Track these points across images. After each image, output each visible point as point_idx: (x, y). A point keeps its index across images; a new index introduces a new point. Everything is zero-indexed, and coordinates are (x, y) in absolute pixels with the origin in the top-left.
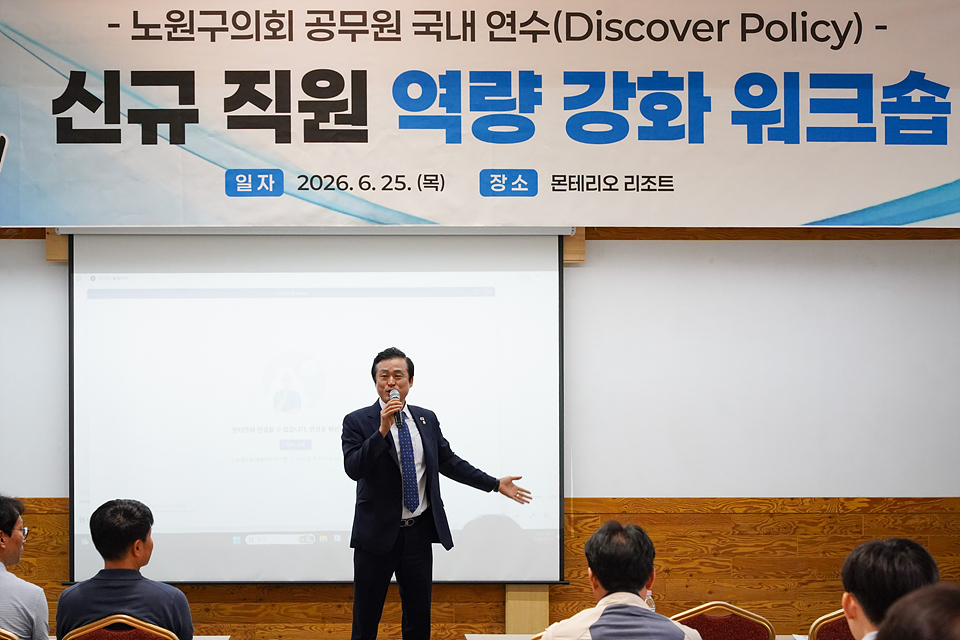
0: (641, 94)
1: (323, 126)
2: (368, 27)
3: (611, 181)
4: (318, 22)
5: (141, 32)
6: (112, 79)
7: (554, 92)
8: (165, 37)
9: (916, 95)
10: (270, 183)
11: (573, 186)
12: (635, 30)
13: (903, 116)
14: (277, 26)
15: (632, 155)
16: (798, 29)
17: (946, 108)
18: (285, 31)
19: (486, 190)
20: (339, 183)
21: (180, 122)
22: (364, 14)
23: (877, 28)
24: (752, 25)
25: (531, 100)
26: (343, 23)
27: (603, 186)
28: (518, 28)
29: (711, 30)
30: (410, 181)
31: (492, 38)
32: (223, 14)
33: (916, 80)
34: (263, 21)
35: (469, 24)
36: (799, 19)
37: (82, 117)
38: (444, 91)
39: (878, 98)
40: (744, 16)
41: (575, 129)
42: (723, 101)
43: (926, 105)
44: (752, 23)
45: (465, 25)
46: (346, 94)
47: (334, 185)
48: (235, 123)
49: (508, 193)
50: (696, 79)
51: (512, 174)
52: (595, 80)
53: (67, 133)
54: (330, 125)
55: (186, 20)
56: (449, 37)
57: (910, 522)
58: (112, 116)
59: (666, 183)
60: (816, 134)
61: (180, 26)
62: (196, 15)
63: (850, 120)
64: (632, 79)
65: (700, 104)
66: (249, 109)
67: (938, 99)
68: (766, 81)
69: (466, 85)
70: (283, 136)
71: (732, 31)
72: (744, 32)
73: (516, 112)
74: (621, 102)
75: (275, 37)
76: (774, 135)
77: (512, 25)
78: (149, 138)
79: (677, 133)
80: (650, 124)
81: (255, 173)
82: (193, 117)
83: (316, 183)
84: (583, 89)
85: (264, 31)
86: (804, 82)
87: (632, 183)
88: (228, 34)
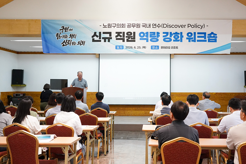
0: (174, 35)
1: (129, 40)
2: (136, 26)
3: (169, 47)
4: (129, 25)
5: (104, 27)
6: (100, 33)
7: (161, 35)
8: (107, 27)
9: (212, 35)
10: (121, 47)
11: (164, 48)
12: (173, 26)
13: (210, 38)
14: (123, 26)
15: (172, 44)
16: (196, 26)
17: (217, 37)
18: (124, 26)
19: (152, 48)
20: (131, 47)
21: (109, 39)
22: (135, 24)
23: (207, 26)
24: (189, 26)
25: (158, 36)
26: (132, 25)
27: (168, 48)
28: (156, 26)
29: (184, 26)
30: (141, 47)
31: (153, 27)
32: (116, 24)
33: (212, 33)
34: (121, 25)
35: (150, 25)
36: (196, 25)
37: (96, 38)
38: (146, 35)
39: (207, 36)
40: (188, 24)
41: (164, 40)
42: (185, 36)
44: (189, 25)
45: (149, 26)
46: (132, 35)
47: (131, 48)
48: (117, 39)
49: (155, 49)
50: (181, 33)
51: (155, 46)
52: (167, 33)
54: (130, 39)
55: (110, 25)
56: (147, 27)
57: (222, 96)
58: (100, 38)
59: (177, 48)
60: (198, 41)
61: (110, 26)
62: (112, 24)
63: (203, 39)
64: (172, 33)
65: (182, 37)
66: (119, 37)
67: (215, 36)
68: (191, 33)
69: (149, 34)
70: (124, 41)
71: (187, 26)
72: (188, 26)
73: (156, 38)
74: (171, 36)
75: (123, 27)
76: (192, 41)
77: (156, 25)
78: (105, 41)
79: (179, 41)
80: (175, 39)
81: (120, 46)
82: (111, 38)
83: (128, 47)
84: (165, 34)
85: (121, 26)
86: (197, 33)
87: (172, 48)
88: (116, 27)
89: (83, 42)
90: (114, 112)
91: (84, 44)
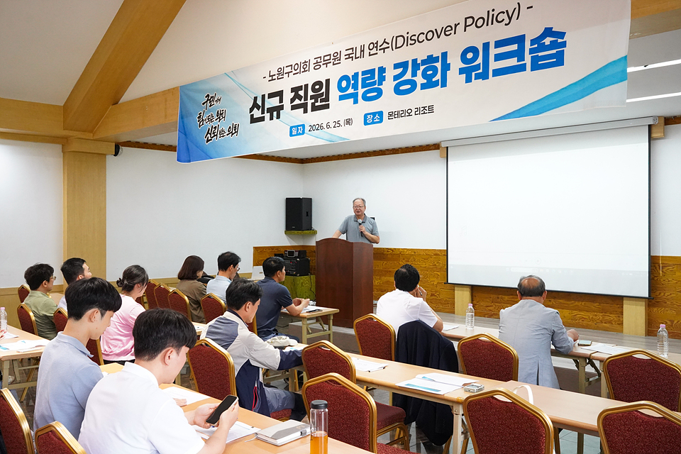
0: (422, 68)
1: (317, 104)
2: (331, 60)
3: (409, 111)
4: (317, 62)
5: (271, 78)
6: (263, 97)
7: (390, 73)
8: (277, 79)
9: (547, 41)
10: (301, 130)
11: (396, 116)
12: (422, 37)
13: (540, 54)
15: (420, 97)
16: (491, 19)
17: (564, 44)
18: (307, 68)
20: (320, 127)
21: (279, 110)
22: (330, 55)
23: (528, 8)
24: (469, 22)
25: (382, 79)
26: (324, 61)
27: (406, 114)
28: (379, 48)
29: (452, 29)
30: (342, 123)
31: (370, 55)
32: (292, 66)
33: (548, 32)
34: (302, 65)
36: (491, 13)
37: (257, 114)
38: (353, 82)
39: (528, 46)
40: (466, 19)
41: (398, 91)
42: (456, 64)
43: (553, 45)
45: (361, 51)
46: (324, 90)
48: (293, 108)
49: (373, 123)
50: (445, 55)
51: (374, 114)
52: (403, 65)
53: (253, 120)
54: (319, 104)
55: (282, 71)
56: (355, 58)
59: (431, 109)
60: (497, 73)
61: (280, 73)
62: (285, 68)
63: (513, 62)
64: (419, 62)
65: (446, 67)
66: (297, 102)
67: (560, 40)
68: (474, 50)
69: (360, 77)
70: (305, 111)
71: (461, 28)
72: (466, 26)
73: (376, 86)
74: (414, 74)
75: (305, 71)
76: (477, 77)
77: (377, 47)
78: (272, 118)
79: (436, 84)
80: (425, 81)
81: (298, 127)
82: (281, 108)
83: (314, 128)
84: (400, 70)
85: (302, 70)
86: (492, 46)
87: (417, 111)
88: (292, 73)
89: (235, 128)
91: (237, 132)
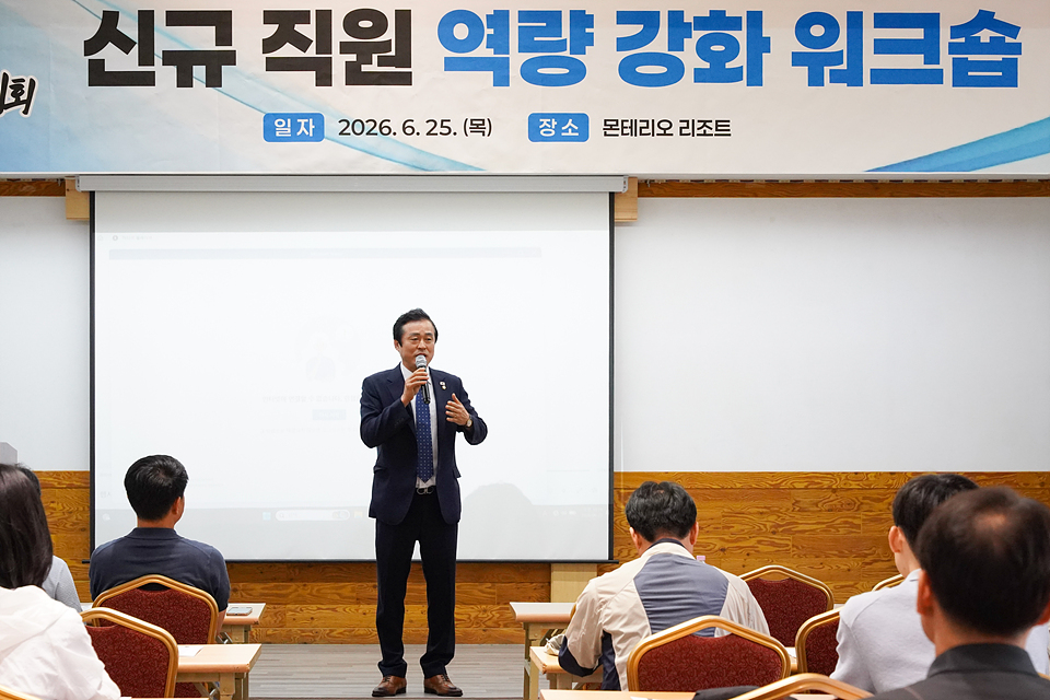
0: (697, 34)
1: (365, 68)
3: (666, 125)
6: (146, 19)
7: (607, 32)
9: (985, 35)
10: (308, 127)
11: (626, 131)
13: (971, 58)
15: (688, 98)
17: (1017, 48)
19: (535, 134)
20: (383, 128)
21: (217, 64)
25: (582, 40)
27: (657, 130)
30: (457, 126)
33: (985, 19)
38: (491, 31)
39: (945, 38)
41: (628, 71)
42: (783, 41)
43: (995, 46)
46: (390, 34)
47: (377, 129)
48: (273, 65)
49: (558, 138)
50: (755, 19)
51: (562, 118)
52: (649, 20)
53: (99, 75)
54: (373, 67)
58: (146, 57)
59: (722, 128)
60: (880, 76)
63: (915, 61)
64: (688, 19)
65: (759, 45)
66: (288, 51)
67: (1008, 40)
68: (827, 21)
69: (514, 25)
70: (324, 79)
73: (567, 53)
74: (676, 43)
76: (837, 77)
78: (185, 80)
79: (735, 76)
80: (707, 65)
81: (294, 117)
82: (230, 58)
83: (358, 128)
84: (636, 29)
86: (868, 21)
87: (687, 128)
89: (17, 89)
90: (254, 611)
91: (28, 102)
